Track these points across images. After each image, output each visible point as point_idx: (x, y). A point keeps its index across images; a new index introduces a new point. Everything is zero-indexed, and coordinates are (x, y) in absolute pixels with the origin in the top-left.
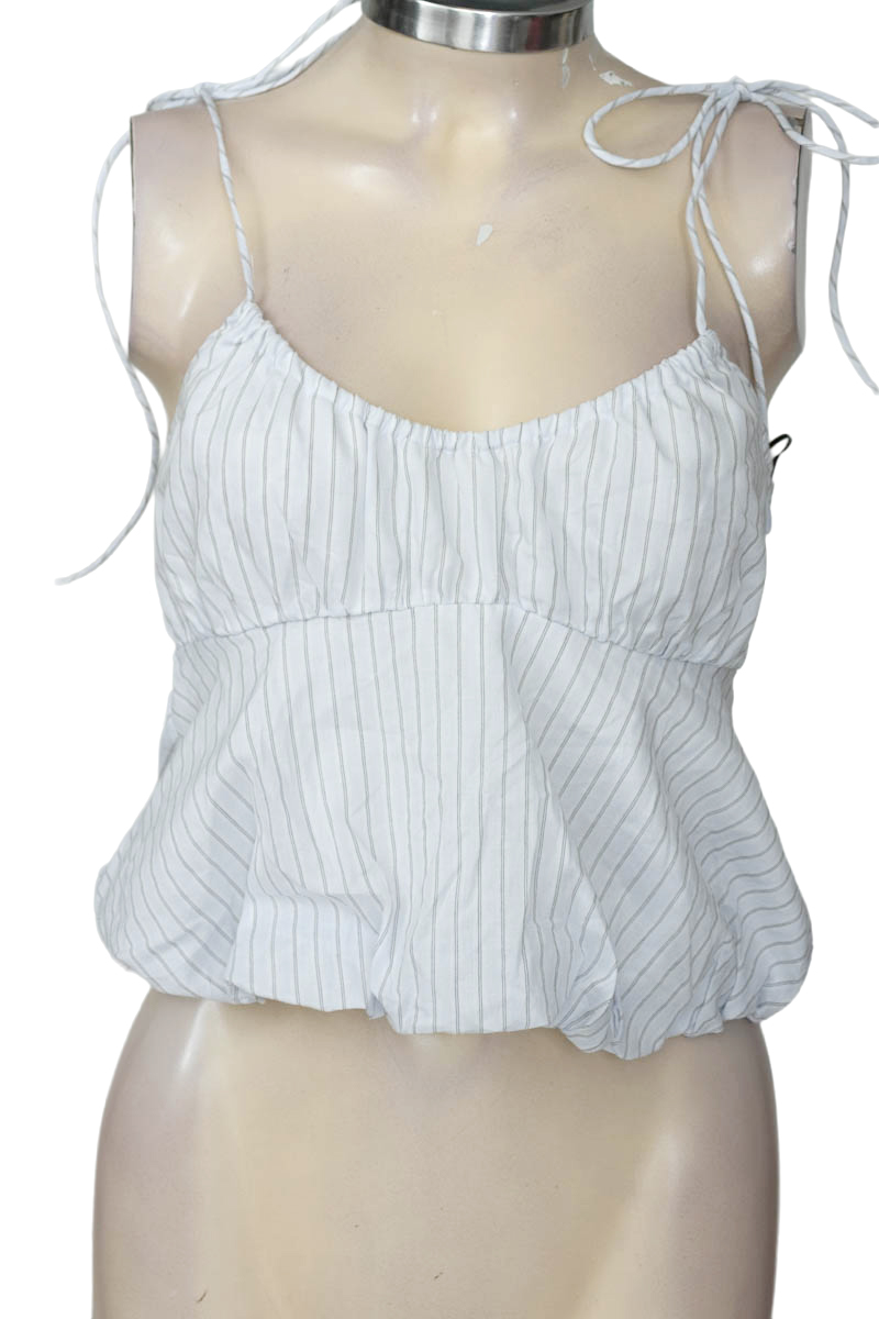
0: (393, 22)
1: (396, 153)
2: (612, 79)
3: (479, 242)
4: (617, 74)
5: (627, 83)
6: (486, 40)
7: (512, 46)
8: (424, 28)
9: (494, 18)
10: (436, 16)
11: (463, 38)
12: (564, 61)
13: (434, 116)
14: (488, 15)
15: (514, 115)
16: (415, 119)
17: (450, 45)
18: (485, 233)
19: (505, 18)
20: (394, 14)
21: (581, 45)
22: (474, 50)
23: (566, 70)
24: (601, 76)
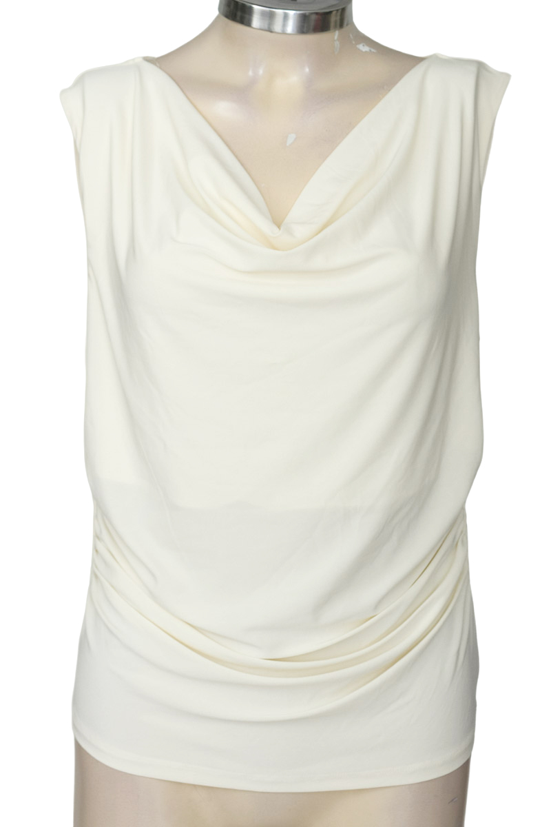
0: (238, 18)
1: (241, 93)
2: (364, 48)
3: (288, 145)
4: (367, 45)
5: (373, 50)
6: (291, 27)
7: (305, 30)
8: (256, 21)
9: (295, 14)
10: (263, 14)
11: (277, 27)
12: (336, 38)
13: (261, 72)
14: (291, 13)
15: (307, 70)
16: (250, 73)
17: (270, 31)
18: (291, 138)
19: (300, 14)
20: (239, 14)
21: (345, 29)
22: (284, 33)
23: (337, 44)
24: (358, 46)
